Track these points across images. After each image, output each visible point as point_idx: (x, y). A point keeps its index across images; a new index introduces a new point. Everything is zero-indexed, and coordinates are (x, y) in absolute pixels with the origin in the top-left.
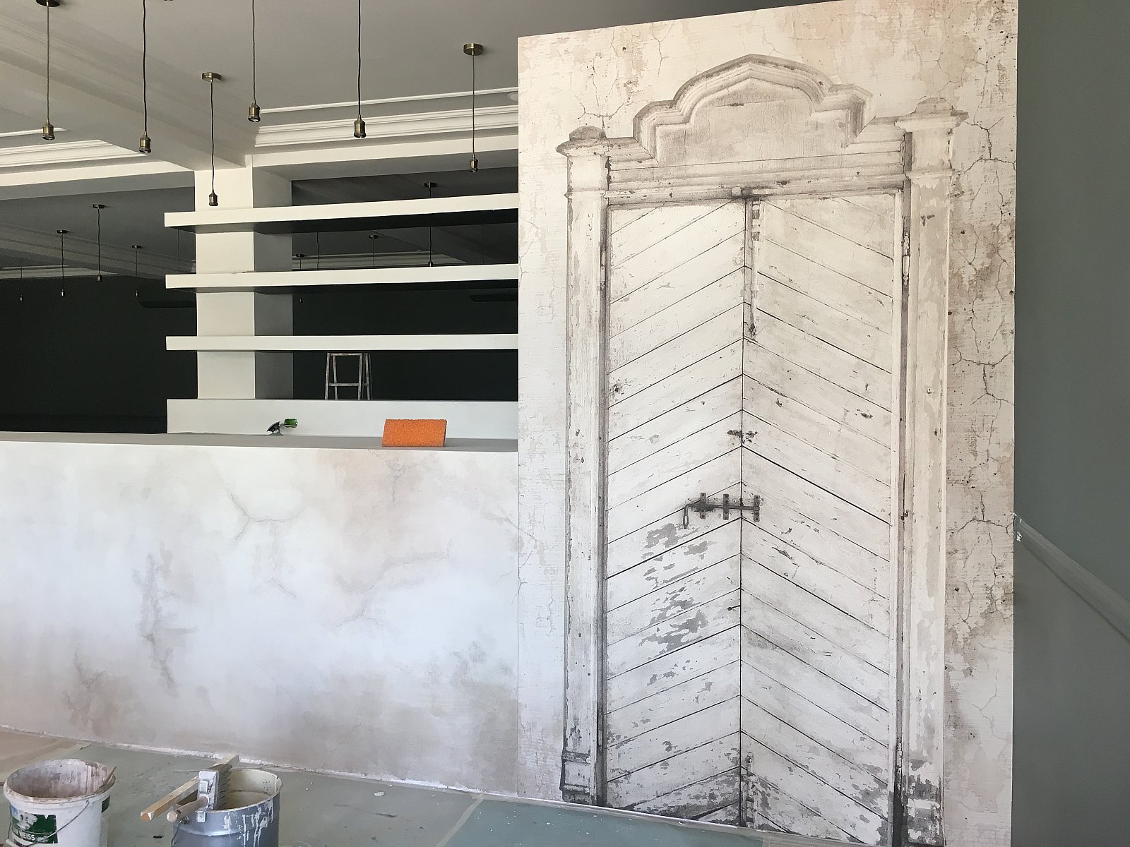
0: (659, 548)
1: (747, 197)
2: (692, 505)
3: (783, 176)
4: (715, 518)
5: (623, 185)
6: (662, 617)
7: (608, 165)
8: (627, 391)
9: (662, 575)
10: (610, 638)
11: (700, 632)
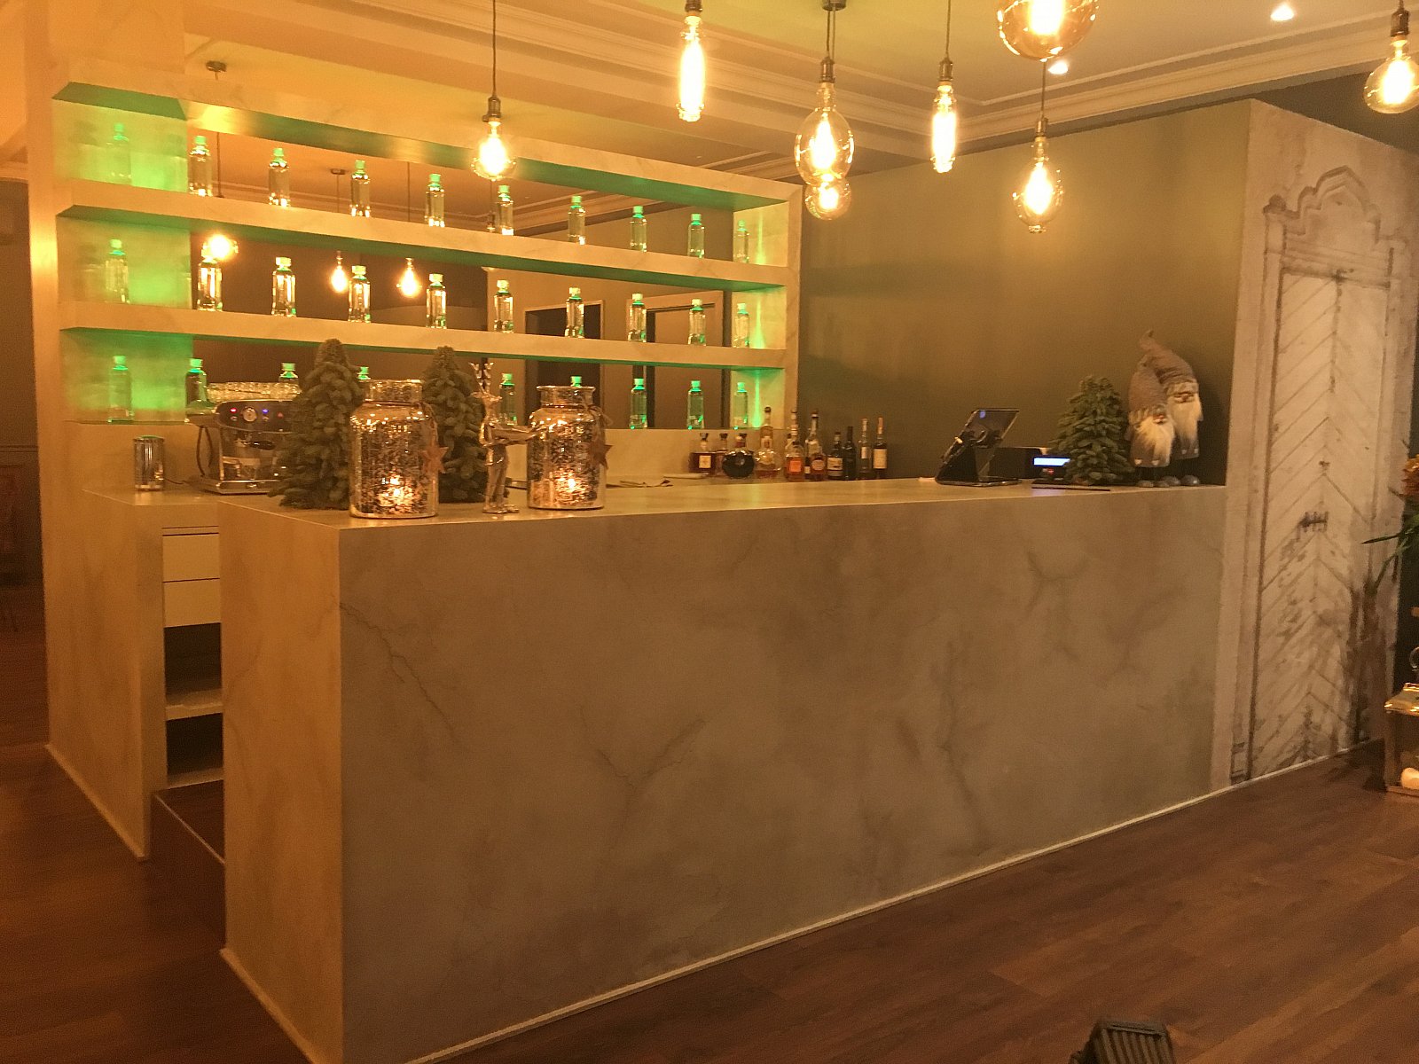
0: (1286, 560)
1: (1338, 278)
2: (1301, 523)
3: (1352, 266)
4: (1310, 528)
5: (1291, 253)
6: (1285, 616)
7: (1285, 234)
8: (1281, 430)
9: (1287, 581)
10: (1261, 640)
11: (1300, 621)
